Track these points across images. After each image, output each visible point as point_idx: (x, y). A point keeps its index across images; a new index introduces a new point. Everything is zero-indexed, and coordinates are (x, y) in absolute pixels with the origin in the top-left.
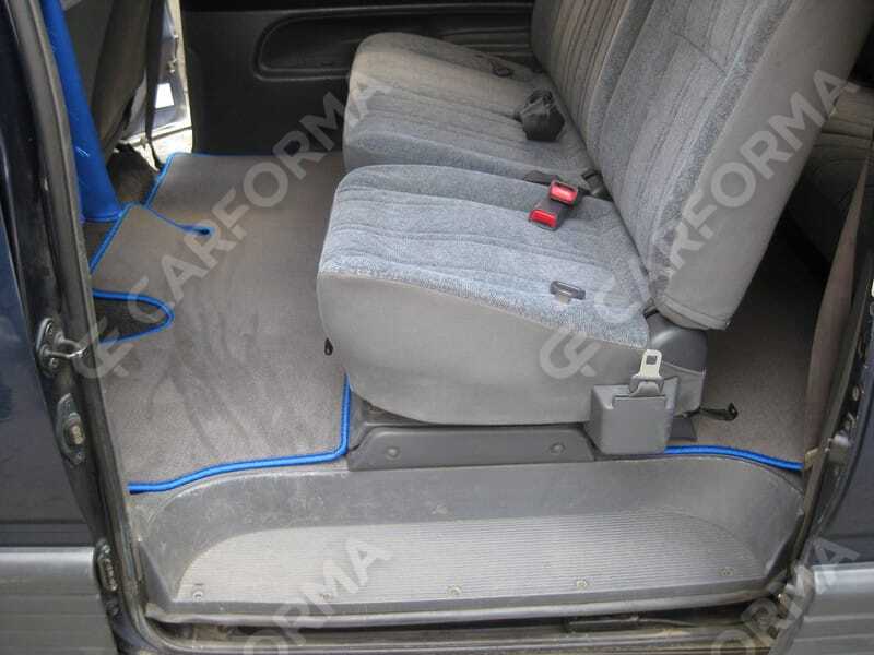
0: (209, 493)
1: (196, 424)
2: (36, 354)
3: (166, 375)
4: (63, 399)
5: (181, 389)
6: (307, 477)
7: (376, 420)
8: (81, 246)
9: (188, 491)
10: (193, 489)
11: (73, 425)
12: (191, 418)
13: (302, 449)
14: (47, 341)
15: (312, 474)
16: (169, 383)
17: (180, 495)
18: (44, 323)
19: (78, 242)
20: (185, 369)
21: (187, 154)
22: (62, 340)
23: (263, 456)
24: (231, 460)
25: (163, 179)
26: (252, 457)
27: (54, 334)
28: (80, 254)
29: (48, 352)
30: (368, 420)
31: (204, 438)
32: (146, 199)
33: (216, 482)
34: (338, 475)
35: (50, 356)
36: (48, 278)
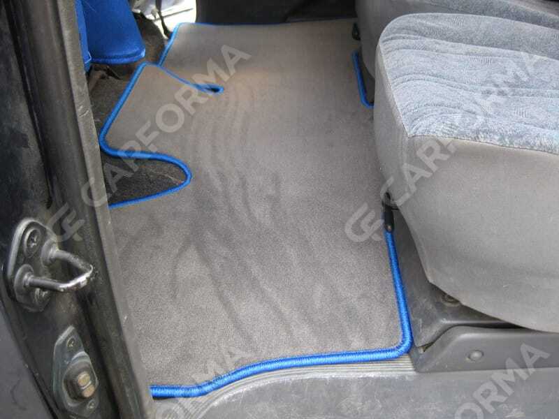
0: (250, 399)
1: (226, 304)
2: (8, 284)
3: (187, 242)
4: (62, 338)
5: (206, 260)
6: (366, 379)
7: (456, 316)
8: (81, 96)
9: (226, 397)
10: (231, 394)
11: (79, 372)
12: (221, 297)
13: (357, 344)
14: (28, 258)
15: (372, 375)
16: (192, 253)
17: (216, 403)
18: (21, 229)
19: (76, 88)
20: (209, 235)
21: (192, 24)
22: (55, 252)
23: (311, 351)
24: (273, 356)
25: (171, 44)
26: (298, 353)
27: (41, 244)
28: (79, 109)
29: (28, 278)
30: (445, 316)
31: (238, 326)
32: (159, 59)
33: (256, 385)
34: (403, 377)
35: (33, 286)
36: (25, 151)
